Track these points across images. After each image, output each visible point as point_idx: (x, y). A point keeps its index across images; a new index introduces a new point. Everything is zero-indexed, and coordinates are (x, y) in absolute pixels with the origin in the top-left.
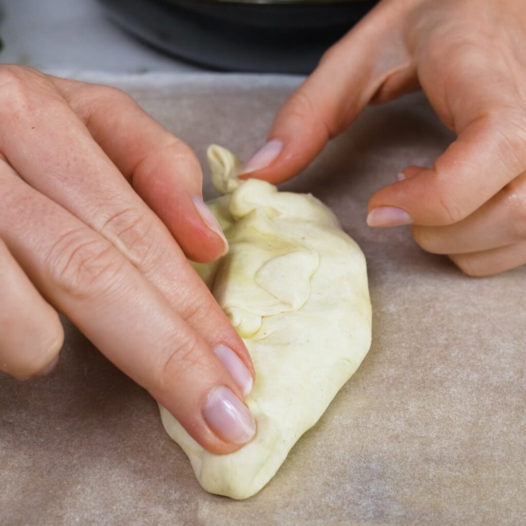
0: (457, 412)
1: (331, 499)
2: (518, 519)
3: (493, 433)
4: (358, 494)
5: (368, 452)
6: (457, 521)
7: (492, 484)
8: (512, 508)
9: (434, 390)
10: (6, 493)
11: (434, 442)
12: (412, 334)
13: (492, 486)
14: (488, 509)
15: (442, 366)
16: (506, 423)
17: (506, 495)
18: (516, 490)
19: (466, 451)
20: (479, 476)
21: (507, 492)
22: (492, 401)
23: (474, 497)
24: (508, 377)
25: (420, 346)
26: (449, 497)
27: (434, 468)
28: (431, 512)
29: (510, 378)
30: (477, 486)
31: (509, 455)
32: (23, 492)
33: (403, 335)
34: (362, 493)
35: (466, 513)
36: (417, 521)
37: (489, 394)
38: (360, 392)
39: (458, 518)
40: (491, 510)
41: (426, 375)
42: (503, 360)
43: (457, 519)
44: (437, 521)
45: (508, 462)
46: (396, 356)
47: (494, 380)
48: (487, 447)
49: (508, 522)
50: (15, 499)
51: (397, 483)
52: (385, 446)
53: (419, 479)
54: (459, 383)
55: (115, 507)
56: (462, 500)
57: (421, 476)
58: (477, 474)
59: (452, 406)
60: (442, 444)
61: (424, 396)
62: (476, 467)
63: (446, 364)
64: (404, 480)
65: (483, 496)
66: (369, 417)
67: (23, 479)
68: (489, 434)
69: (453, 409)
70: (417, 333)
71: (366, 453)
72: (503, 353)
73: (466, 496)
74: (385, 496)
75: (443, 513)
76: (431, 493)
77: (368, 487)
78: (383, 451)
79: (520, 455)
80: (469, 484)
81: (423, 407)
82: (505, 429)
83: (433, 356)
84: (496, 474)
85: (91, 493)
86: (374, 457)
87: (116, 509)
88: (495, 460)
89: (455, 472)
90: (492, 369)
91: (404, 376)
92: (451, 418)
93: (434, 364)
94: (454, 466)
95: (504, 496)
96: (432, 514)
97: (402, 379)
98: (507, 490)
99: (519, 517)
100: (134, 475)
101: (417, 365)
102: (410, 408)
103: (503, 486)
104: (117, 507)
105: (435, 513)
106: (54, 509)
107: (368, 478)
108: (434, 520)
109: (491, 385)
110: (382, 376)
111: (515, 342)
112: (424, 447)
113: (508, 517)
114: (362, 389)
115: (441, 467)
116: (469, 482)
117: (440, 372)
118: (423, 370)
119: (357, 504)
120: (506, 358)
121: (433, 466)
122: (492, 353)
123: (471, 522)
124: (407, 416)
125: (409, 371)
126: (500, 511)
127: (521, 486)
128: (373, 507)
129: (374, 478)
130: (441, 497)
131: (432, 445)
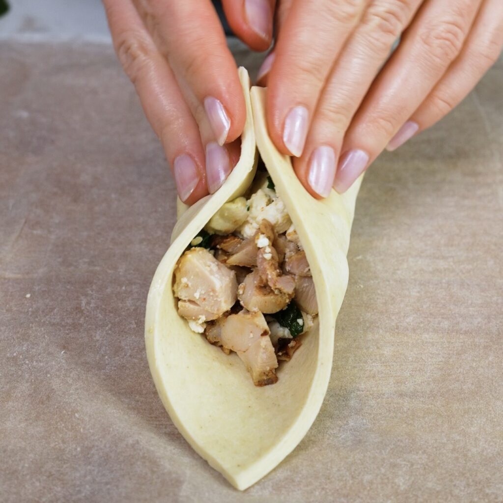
0: (429, 354)
1: (312, 433)
2: (486, 449)
3: (463, 369)
4: (338, 428)
5: (346, 391)
6: (430, 448)
7: (462, 414)
8: (481, 438)
9: (407, 336)
10: (10, 420)
11: (408, 379)
12: (387, 283)
13: (462, 416)
14: (458, 438)
15: (414, 316)
16: (475, 359)
17: (476, 425)
18: (485, 420)
19: (438, 386)
20: (450, 407)
21: (476, 422)
22: (461, 343)
23: (446, 425)
24: (477, 322)
25: (394, 296)
26: (422, 426)
27: (408, 402)
28: (406, 439)
29: (479, 323)
30: (448, 416)
31: (477, 387)
32: (26, 420)
33: (379, 283)
34: (341, 427)
35: (438, 441)
36: (392, 446)
37: (459, 337)
38: (339, 332)
39: (430, 444)
40: (462, 438)
41: (400, 322)
42: (471, 309)
43: (430, 446)
44: (411, 447)
45: (477, 394)
46: (372, 301)
47: (464, 326)
48: (458, 381)
49: (477, 451)
50: (19, 426)
51: (374, 417)
52: (362, 384)
53: (394, 412)
54: (431, 330)
55: (111, 429)
56: (434, 429)
57: (396, 409)
58: (449, 406)
59: (424, 349)
60: (415, 382)
61: (399, 342)
62: (447, 400)
63: (419, 314)
64: (380, 414)
65: (454, 425)
66: (348, 360)
67: (26, 407)
68: (459, 370)
69: (425, 352)
70: (391, 282)
71: (345, 392)
72: (472, 303)
73: (438, 426)
74: (362, 429)
75: (417, 439)
76: (406, 423)
77: (347, 422)
78: (360, 389)
79: (488, 386)
80: (441, 415)
81: (398, 351)
82: (474, 364)
83: (407, 306)
84: (466, 404)
85: (89, 421)
86: (352, 396)
87: (113, 430)
88: (465, 393)
89: (428, 405)
90: (461, 317)
91: (379, 320)
92: (424, 358)
93: (407, 313)
94: (427, 399)
95: (474, 426)
96: (407, 440)
97: (377, 323)
98: (476, 420)
99: (487, 447)
100: (127, 410)
101: (392, 312)
102: (385, 352)
103: (473, 416)
104: (113, 428)
105: (409, 440)
106: (57, 443)
107: (347, 414)
108: (408, 445)
109: (461, 330)
110: (359, 319)
111: (482, 294)
112: (399, 384)
113: (476, 446)
114: (340, 329)
115: (415, 401)
116: (441, 413)
117: (413, 321)
118: (397, 317)
119: (337, 437)
120: (474, 307)
121: (407, 400)
122: (461, 305)
123: (442, 449)
124: (383, 359)
125: (384, 317)
126: (469, 439)
127: (489, 416)
128: (351, 438)
129: (352, 414)
130: (415, 426)
131: (407, 383)
